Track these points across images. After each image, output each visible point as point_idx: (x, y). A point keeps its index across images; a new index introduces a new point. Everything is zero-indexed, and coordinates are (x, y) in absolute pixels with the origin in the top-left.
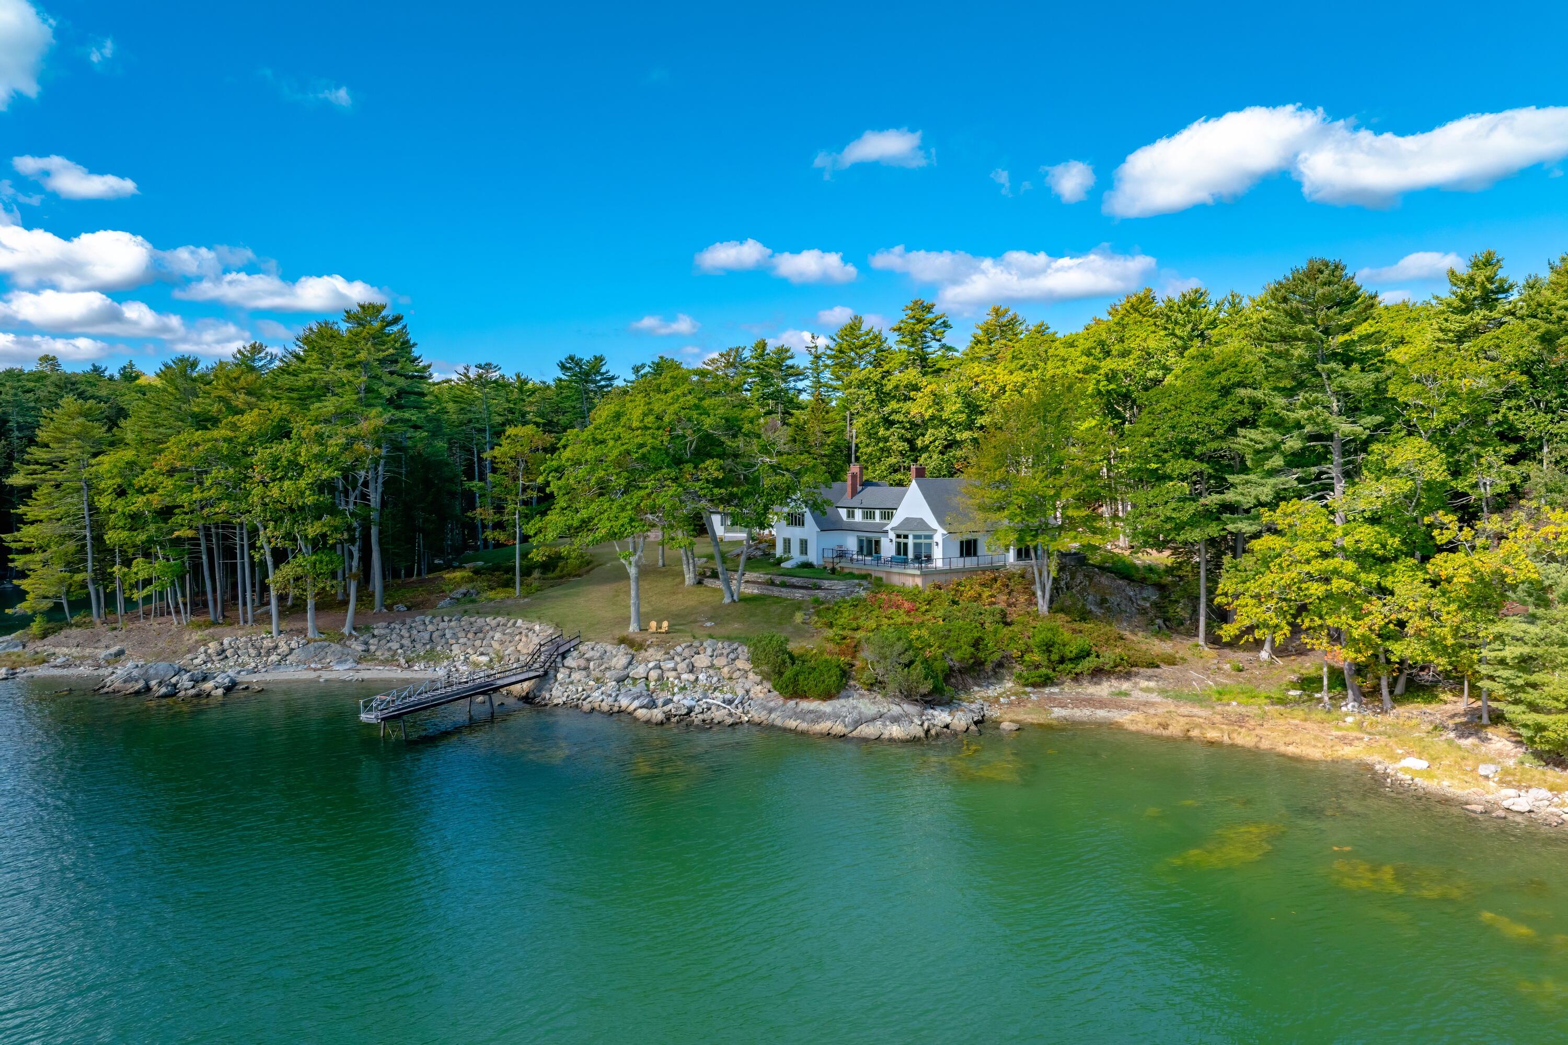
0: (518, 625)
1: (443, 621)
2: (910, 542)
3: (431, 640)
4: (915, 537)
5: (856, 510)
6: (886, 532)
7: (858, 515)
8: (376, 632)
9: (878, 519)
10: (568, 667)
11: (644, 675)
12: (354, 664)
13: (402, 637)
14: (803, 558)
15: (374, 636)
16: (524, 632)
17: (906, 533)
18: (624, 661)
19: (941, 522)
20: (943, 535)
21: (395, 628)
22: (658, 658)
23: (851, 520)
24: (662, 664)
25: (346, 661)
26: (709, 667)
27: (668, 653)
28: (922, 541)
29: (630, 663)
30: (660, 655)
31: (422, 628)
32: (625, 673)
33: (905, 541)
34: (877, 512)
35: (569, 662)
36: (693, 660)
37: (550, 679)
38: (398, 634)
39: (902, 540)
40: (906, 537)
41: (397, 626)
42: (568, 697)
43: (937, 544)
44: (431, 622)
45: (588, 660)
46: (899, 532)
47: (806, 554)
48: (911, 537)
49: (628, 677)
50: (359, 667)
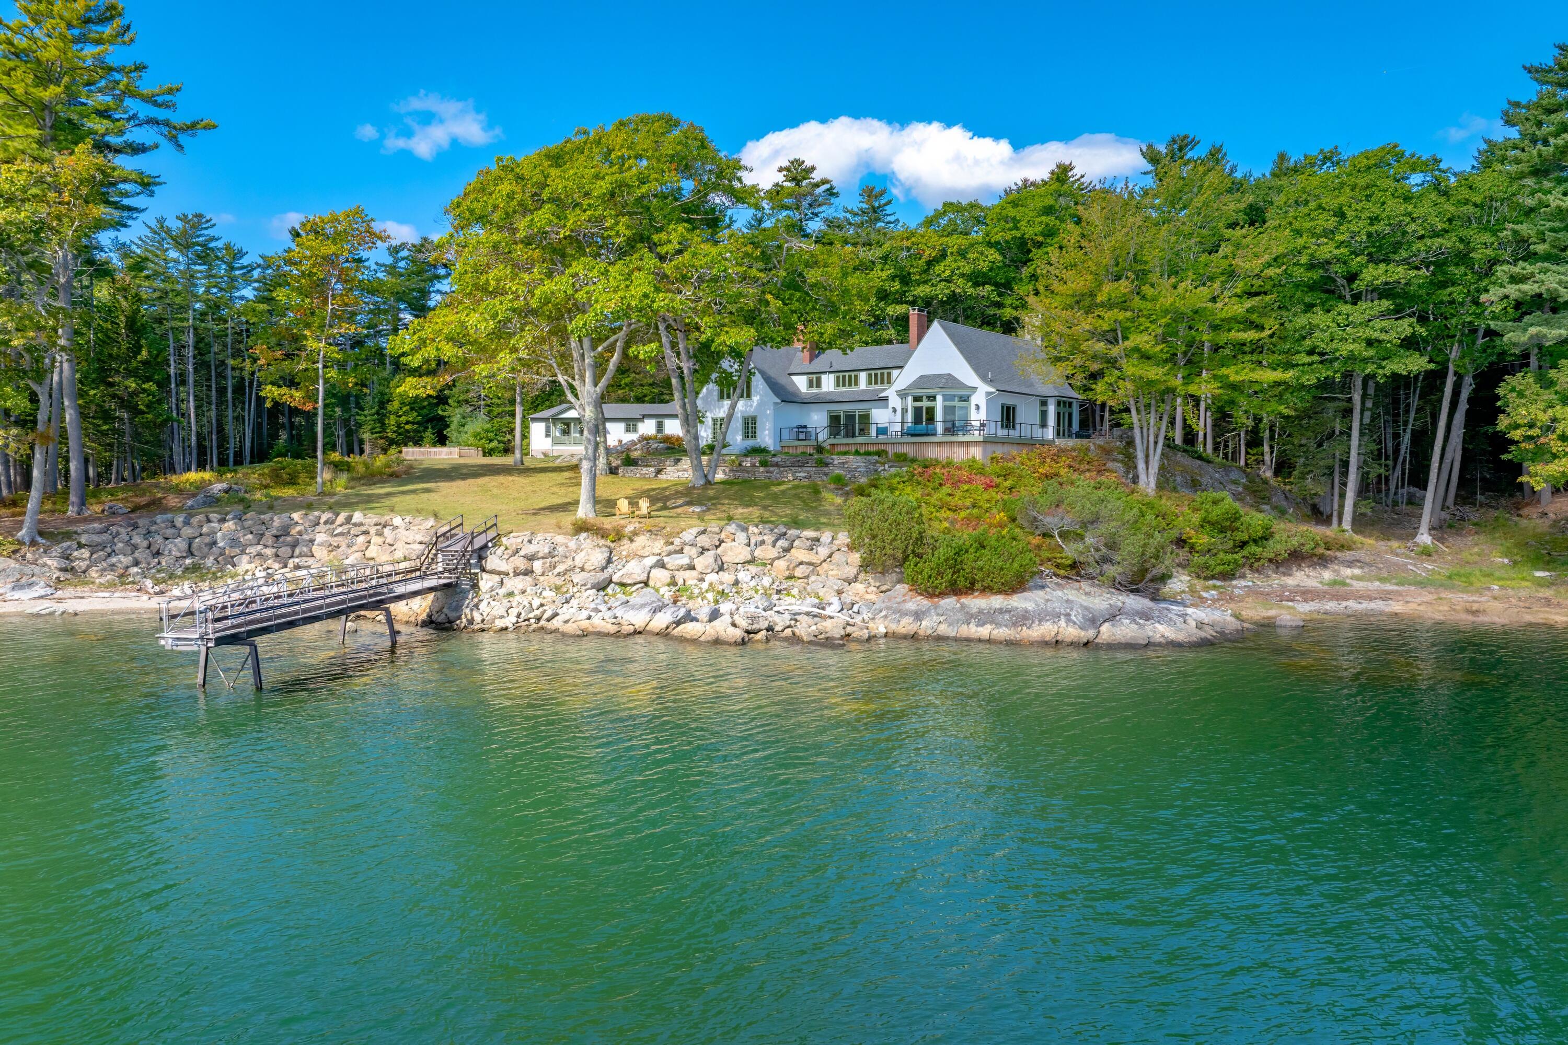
0: (354, 520)
1: (209, 521)
2: (939, 404)
3: (190, 553)
4: (946, 398)
5: (824, 378)
6: (886, 399)
7: (828, 384)
8: (83, 539)
9: (863, 384)
10: (493, 572)
11: (643, 577)
12: (49, 591)
13: (135, 547)
14: (750, 443)
15: (80, 546)
16: (373, 530)
17: (931, 391)
18: (598, 557)
19: (983, 378)
20: (988, 394)
21: (118, 534)
22: (657, 551)
23: (815, 390)
24: (666, 559)
25: (31, 585)
26: (749, 562)
27: (672, 543)
28: (956, 403)
29: (609, 561)
30: (658, 545)
31: (170, 532)
32: (605, 575)
33: (930, 404)
34: (863, 376)
35: (493, 561)
36: (719, 550)
37: (466, 592)
38: (128, 543)
39: (925, 404)
40: (932, 398)
41: (122, 530)
42: (519, 616)
43: (978, 407)
44: (187, 523)
45: (531, 558)
46: (919, 392)
47: (754, 436)
48: (939, 398)
49: (611, 582)
50: (59, 594)
